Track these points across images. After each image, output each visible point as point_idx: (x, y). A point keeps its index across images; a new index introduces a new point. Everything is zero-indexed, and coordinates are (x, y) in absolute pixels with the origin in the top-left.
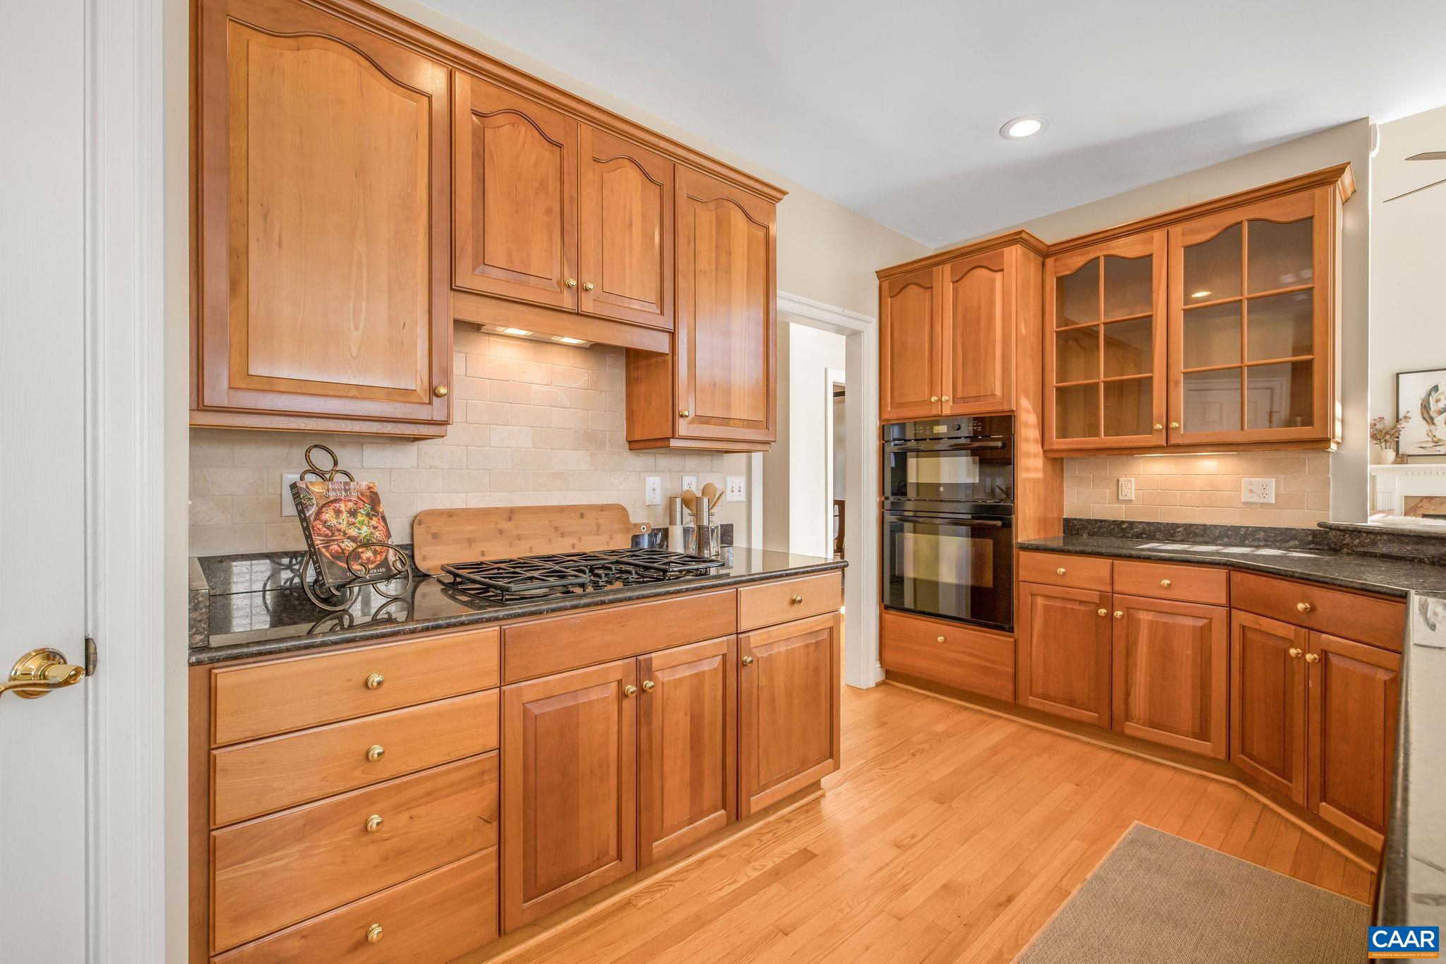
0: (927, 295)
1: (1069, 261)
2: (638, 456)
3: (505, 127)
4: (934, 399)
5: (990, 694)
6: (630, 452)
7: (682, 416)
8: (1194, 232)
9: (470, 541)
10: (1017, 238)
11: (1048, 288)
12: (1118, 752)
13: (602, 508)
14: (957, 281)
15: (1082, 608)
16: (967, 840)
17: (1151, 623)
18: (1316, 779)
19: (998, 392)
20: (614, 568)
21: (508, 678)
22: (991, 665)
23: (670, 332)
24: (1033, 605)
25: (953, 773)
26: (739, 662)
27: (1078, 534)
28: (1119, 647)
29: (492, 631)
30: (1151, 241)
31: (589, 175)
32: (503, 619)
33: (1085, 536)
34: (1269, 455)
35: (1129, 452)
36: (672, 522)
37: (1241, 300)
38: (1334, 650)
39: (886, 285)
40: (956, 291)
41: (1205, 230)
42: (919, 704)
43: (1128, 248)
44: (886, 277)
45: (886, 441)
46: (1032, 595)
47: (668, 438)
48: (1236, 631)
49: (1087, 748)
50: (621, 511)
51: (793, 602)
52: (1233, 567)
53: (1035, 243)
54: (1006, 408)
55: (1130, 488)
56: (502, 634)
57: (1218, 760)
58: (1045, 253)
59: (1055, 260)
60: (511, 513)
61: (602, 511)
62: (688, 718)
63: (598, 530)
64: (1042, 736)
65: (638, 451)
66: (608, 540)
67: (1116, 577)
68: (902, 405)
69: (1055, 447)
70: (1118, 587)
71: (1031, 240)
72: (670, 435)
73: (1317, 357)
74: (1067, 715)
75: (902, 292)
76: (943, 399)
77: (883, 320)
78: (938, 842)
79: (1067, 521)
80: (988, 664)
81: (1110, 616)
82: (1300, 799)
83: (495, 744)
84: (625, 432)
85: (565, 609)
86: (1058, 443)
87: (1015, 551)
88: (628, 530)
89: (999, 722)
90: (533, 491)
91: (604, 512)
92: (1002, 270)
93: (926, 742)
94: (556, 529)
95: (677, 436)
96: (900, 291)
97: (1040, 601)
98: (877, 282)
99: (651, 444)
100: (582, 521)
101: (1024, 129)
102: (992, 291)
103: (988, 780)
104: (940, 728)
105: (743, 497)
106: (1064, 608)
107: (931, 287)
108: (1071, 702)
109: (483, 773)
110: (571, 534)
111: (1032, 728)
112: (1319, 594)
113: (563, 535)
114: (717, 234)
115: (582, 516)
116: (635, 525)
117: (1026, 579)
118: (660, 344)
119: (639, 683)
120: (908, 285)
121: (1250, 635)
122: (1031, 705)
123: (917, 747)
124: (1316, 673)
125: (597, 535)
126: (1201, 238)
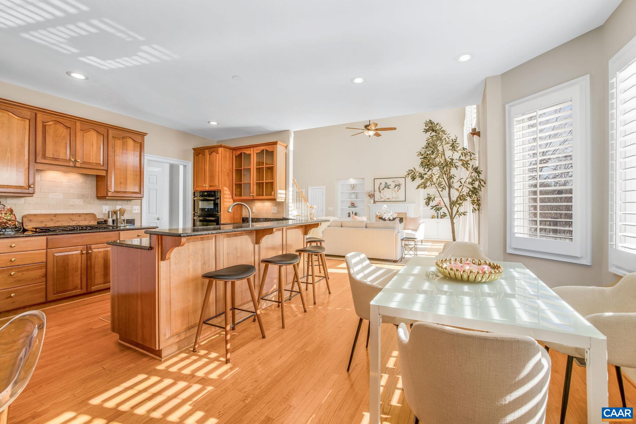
0: (204, 157)
1: (237, 152)
2: (100, 200)
3: (52, 125)
4: (204, 185)
6: (97, 200)
7: (109, 191)
8: (257, 150)
9: (42, 222)
10: (221, 146)
11: (234, 159)
13: (87, 214)
14: (210, 154)
19: (217, 185)
21: (49, 247)
23: (106, 171)
29: (45, 238)
30: (250, 150)
31: (79, 134)
32: (47, 235)
36: (109, 218)
37: (264, 167)
39: (195, 152)
40: (209, 157)
43: (247, 151)
44: (195, 150)
45: (195, 196)
47: (106, 196)
50: (94, 215)
53: (228, 147)
54: (218, 189)
55: (254, 210)
56: (47, 239)
59: (234, 151)
60: (55, 215)
62: (103, 260)
63: (85, 220)
66: (89, 222)
68: (198, 186)
69: (234, 199)
71: (226, 146)
73: (274, 181)
76: (207, 186)
77: (194, 162)
79: (243, 218)
83: (44, 260)
84: (96, 194)
85: (65, 234)
86: (236, 198)
88: (96, 220)
90: (63, 209)
92: (219, 153)
94: (71, 219)
95: (108, 196)
96: (199, 155)
99: (102, 198)
100: (80, 217)
102: (216, 158)
105: (139, 211)
107: (204, 155)
109: (42, 267)
110: (76, 221)
113: (73, 221)
114: (122, 145)
115: (80, 216)
116: (98, 219)
118: (103, 173)
119: (87, 251)
120: (200, 153)
126: (258, 152)
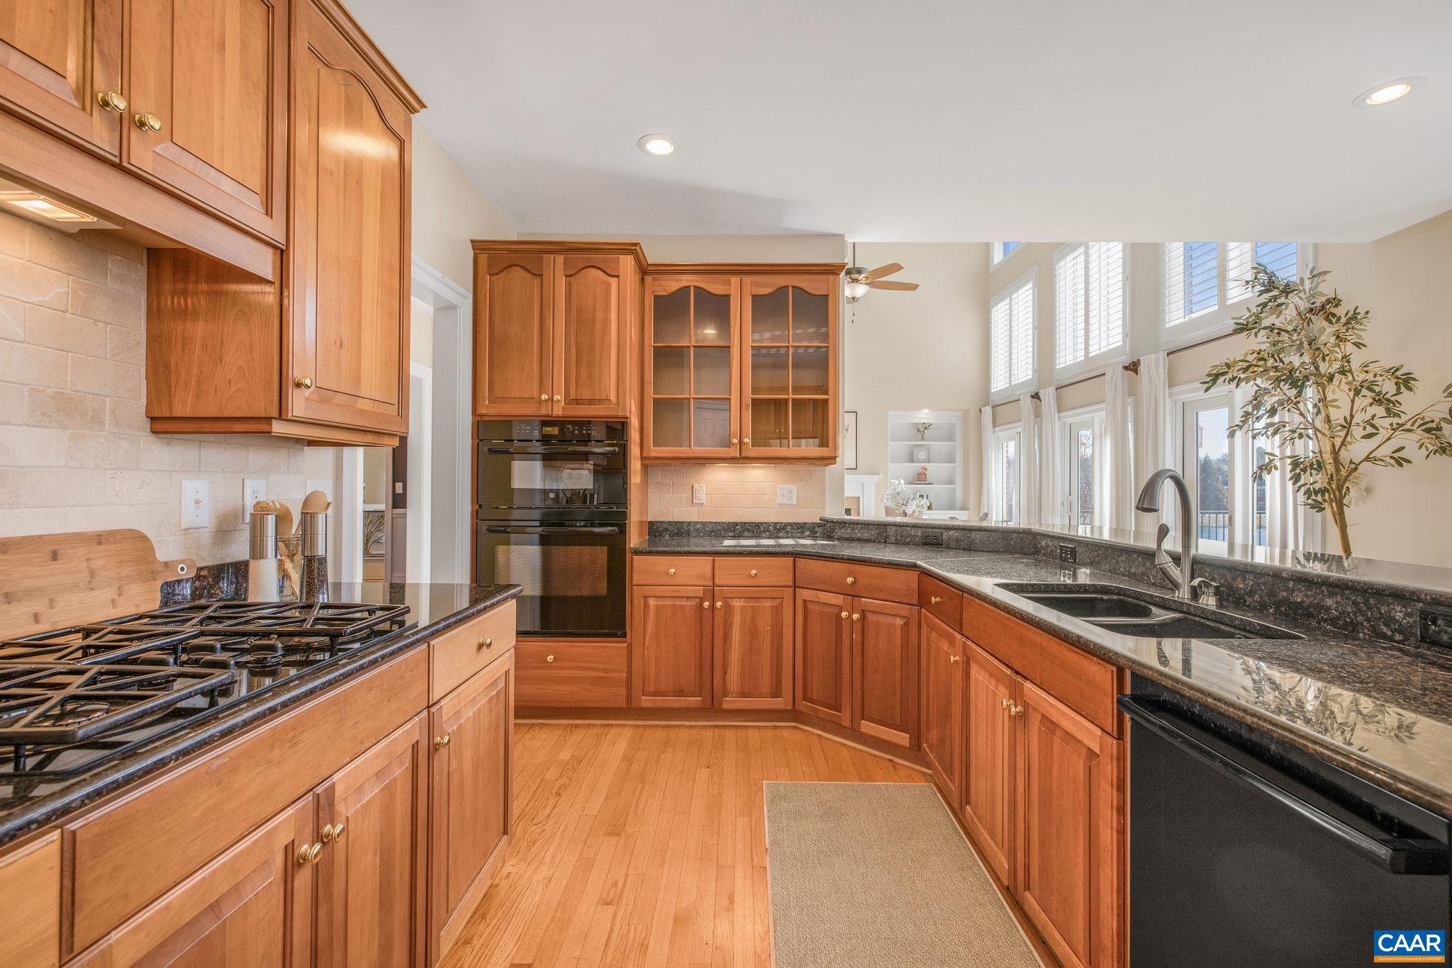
0: (537, 281)
1: (665, 283)
2: (169, 444)
4: (544, 397)
5: (603, 705)
6: (153, 438)
7: (299, 385)
8: (759, 285)
10: (632, 249)
11: (647, 304)
12: (716, 727)
13: (99, 538)
14: (571, 276)
15: (689, 603)
16: (663, 862)
17: (743, 608)
18: (857, 704)
19: (613, 398)
20: (280, 645)
22: (606, 675)
23: (274, 247)
24: (646, 606)
25: (607, 798)
26: (431, 748)
27: (661, 535)
28: (719, 634)
30: (729, 283)
33: (667, 537)
34: (792, 467)
35: (702, 461)
37: (788, 347)
38: (870, 609)
39: (483, 259)
40: (569, 285)
41: (767, 285)
42: (528, 736)
43: (714, 286)
44: (483, 249)
45: (481, 440)
46: (644, 597)
47: (268, 420)
48: (800, 604)
49: (694, 732)
50: (137, 541)
51: (480, 646)
52: (795, 555)
53: (642, 259)
54: (620, 414)
55: (702, 495)
57: (788, 710)
58: (645, 270)
59: (653, 280)
61: (100, 544)
63: (91, 580)
64: (656, 732)
65: (169, 436)
66: (115, 596)
67: (717, 572)
68: (504, 400)
69: (653, 454)
70: (717, 582)
71: (641, 255)
72: (275, 414)
73: (830, 397)
74: (675, 705)
75: (505, 272)
76: (555, 399)
77: (480, 299)
78: (640, 878)
79: (651, 524)
80: (601, 674)
81: (713, 606)
82: (847, 723)
84: (144, 401)
86: (655, 451)
87: (628, 556)
88: (153, 575)
89: (613, 731)
91: (103, 547)
92: (618, 276)
93: (561, 776)
95: (290, 417)
96: (502, 271)
97: (652, 602)
98: (472, 253)
100: (56, 565)
101: (660, 147)
102: (608, 294)
103: (641, 793)
104: (565, 755)
106: (674, 606)
107: (541, 275)
108: (680, 693)
111: (644, 727)
112: (859, 568)
115: (55, 555)
116: (166, 564)
117: (640, 583)
118: (261, 263)
120: (512, 266)
121: (810, 606)
122: (644, 705)
123: (557, 785)
124: (857, 627)
125: (92, 589)
126: (763, 291)
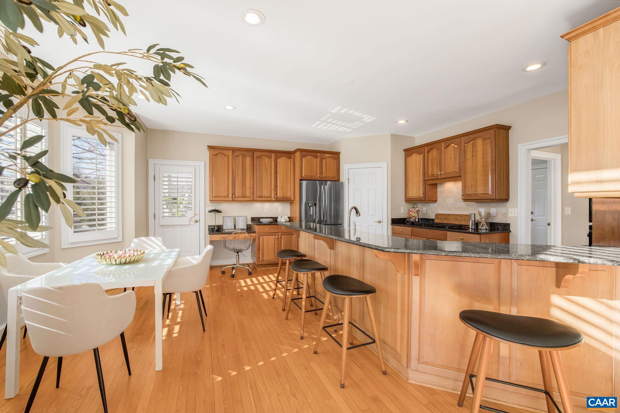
9: (442, 219)
31: (443, 152)
60: (448, 215)
94: (456, 219)
105: (516, 215)
114: (472, 148)
115: (462, 217)
